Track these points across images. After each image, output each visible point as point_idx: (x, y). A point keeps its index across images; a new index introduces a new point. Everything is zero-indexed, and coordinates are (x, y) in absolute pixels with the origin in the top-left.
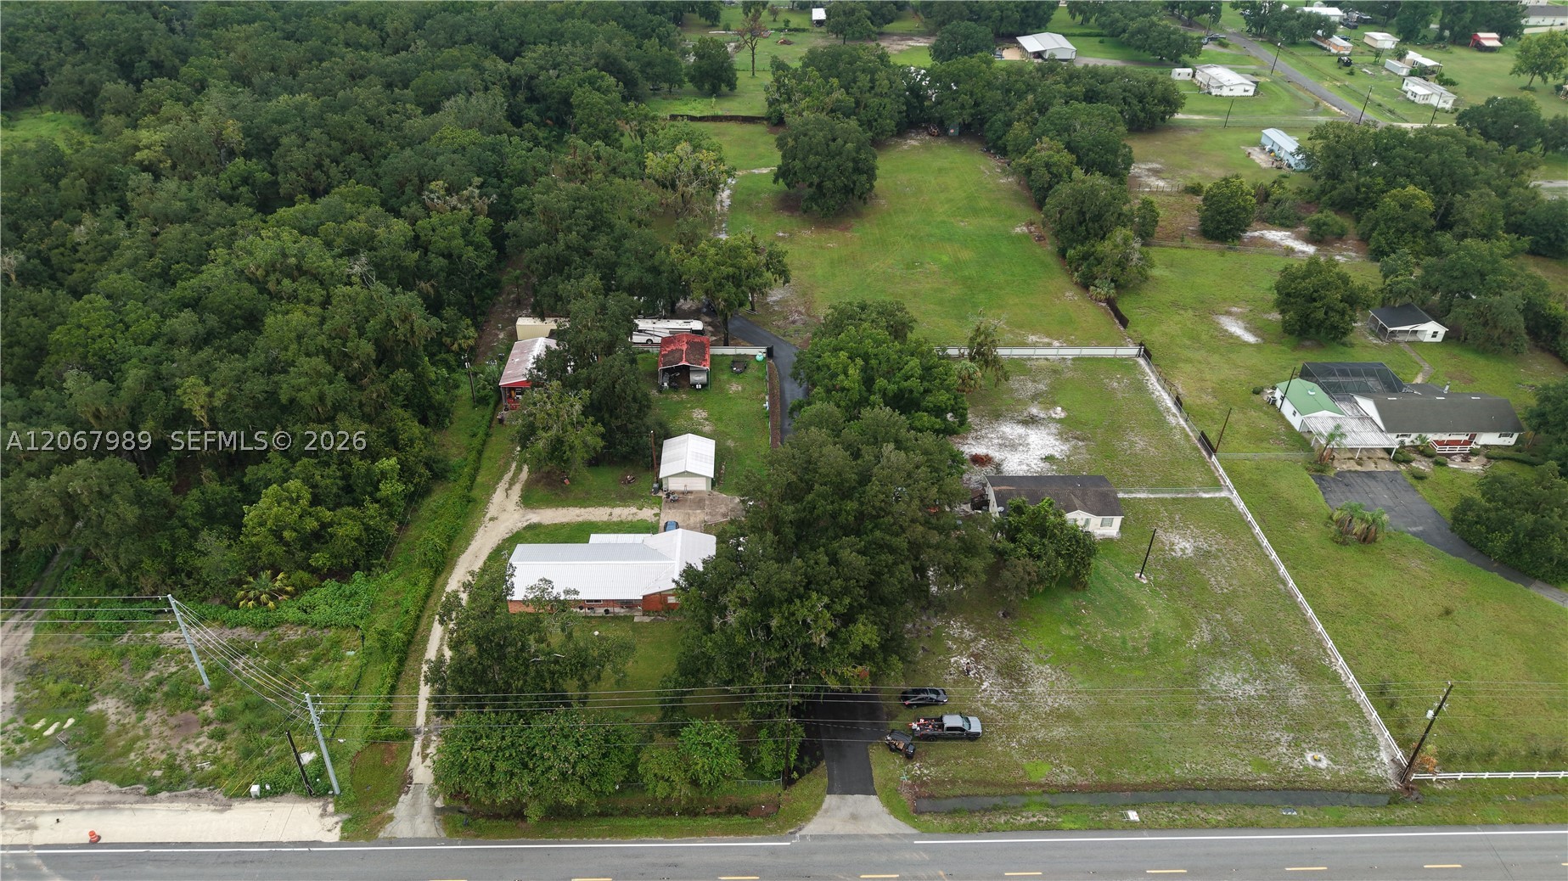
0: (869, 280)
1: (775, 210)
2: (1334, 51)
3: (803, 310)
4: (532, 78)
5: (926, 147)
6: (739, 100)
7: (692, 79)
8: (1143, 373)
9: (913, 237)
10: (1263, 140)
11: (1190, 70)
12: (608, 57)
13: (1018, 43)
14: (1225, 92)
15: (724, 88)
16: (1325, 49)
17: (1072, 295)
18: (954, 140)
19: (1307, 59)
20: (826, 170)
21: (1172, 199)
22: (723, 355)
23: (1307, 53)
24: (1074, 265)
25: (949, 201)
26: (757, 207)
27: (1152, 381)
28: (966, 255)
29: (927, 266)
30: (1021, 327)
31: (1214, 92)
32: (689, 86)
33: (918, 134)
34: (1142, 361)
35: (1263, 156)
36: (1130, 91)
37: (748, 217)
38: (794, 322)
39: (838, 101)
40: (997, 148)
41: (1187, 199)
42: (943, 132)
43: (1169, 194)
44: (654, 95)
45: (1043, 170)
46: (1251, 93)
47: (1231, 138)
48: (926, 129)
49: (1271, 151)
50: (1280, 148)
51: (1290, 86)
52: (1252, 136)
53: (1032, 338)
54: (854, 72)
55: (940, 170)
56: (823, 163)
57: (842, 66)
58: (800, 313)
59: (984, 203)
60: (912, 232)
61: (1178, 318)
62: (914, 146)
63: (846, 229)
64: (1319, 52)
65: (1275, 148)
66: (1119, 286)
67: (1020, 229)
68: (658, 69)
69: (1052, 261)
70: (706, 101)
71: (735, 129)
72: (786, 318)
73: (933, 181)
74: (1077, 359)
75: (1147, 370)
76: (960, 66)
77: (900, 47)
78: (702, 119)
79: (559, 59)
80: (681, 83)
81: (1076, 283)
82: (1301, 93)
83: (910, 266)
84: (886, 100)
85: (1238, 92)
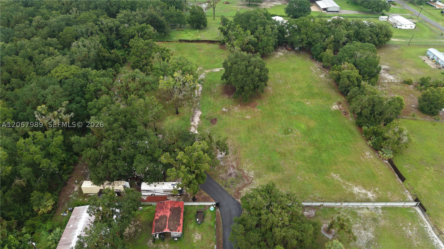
0: (267, 142)
1: (222, 94)
2: (437, 7)
3: (234, 164)
4: (118, 27)
5: (286, 56)
6: (208, 31)
7: (189, 22)
8: (422, 221)
9: (286, 112)
10: (428, 53)
11: (387, 17)
12: (152, 17)
13: (316, 3)
14: (403, 27)
15: (202, 26)
16: (433, 6)
17: (369, 154)
18: (297, 52)
19: (428, 11)
20: (246, 82)
21: (399, 87)
22: (192, 206)
23: (428, 8)
24: (368, 137)
25: (300, 88)
26: (214, 92)
27: (429, 227)
28: (312, 124)
29: (294, 132)
30: (349, 180)
31: (399, 27)
32: (188, 25)
33: (282, 49)
34: (419, 211)
35: (430, 62)
36: (372, 32)
37: (209, 99)
38: (230, 175)
39: (250, 39)
40: (317, 58)
41: (406, 87)
42: (293, 48)
43: (397, 84)
44: (174, 28)
45: (346, 80)
46: (413, 28)
47: (413, 51)
48: (285, 46)
49: (433, 59)
50: (438, 58)
51: (427, 24)
52: (422, 50)
53: (356, 190)
54: (257, 24)
55: (294, 69)
56: (245, 79)
57: (251, 21)
58: (233, 167)
59: (316, 90)
60: (285, 109)
61: (427, 173)
62: (281, 56)
63: (254, 106)
64: (431, 8)
65: (435, 58)
66: (395, 152)
67: (335, 107)
68: (175, 19)
69: (354, 128)
70: (195, 31)
71: (206, 46)
72: (226, 172)
73: (291, 76)
74: (383, 208)
75: (425, 219)
76: (302, 22)
77: (270, 5)
78: (192, 41)
79: (131, 18)
80: (185, 24)
81: (370, 146)
82: (432, 27)
83: (286, 132)
84: (271, 38)
85: (408, 27)
